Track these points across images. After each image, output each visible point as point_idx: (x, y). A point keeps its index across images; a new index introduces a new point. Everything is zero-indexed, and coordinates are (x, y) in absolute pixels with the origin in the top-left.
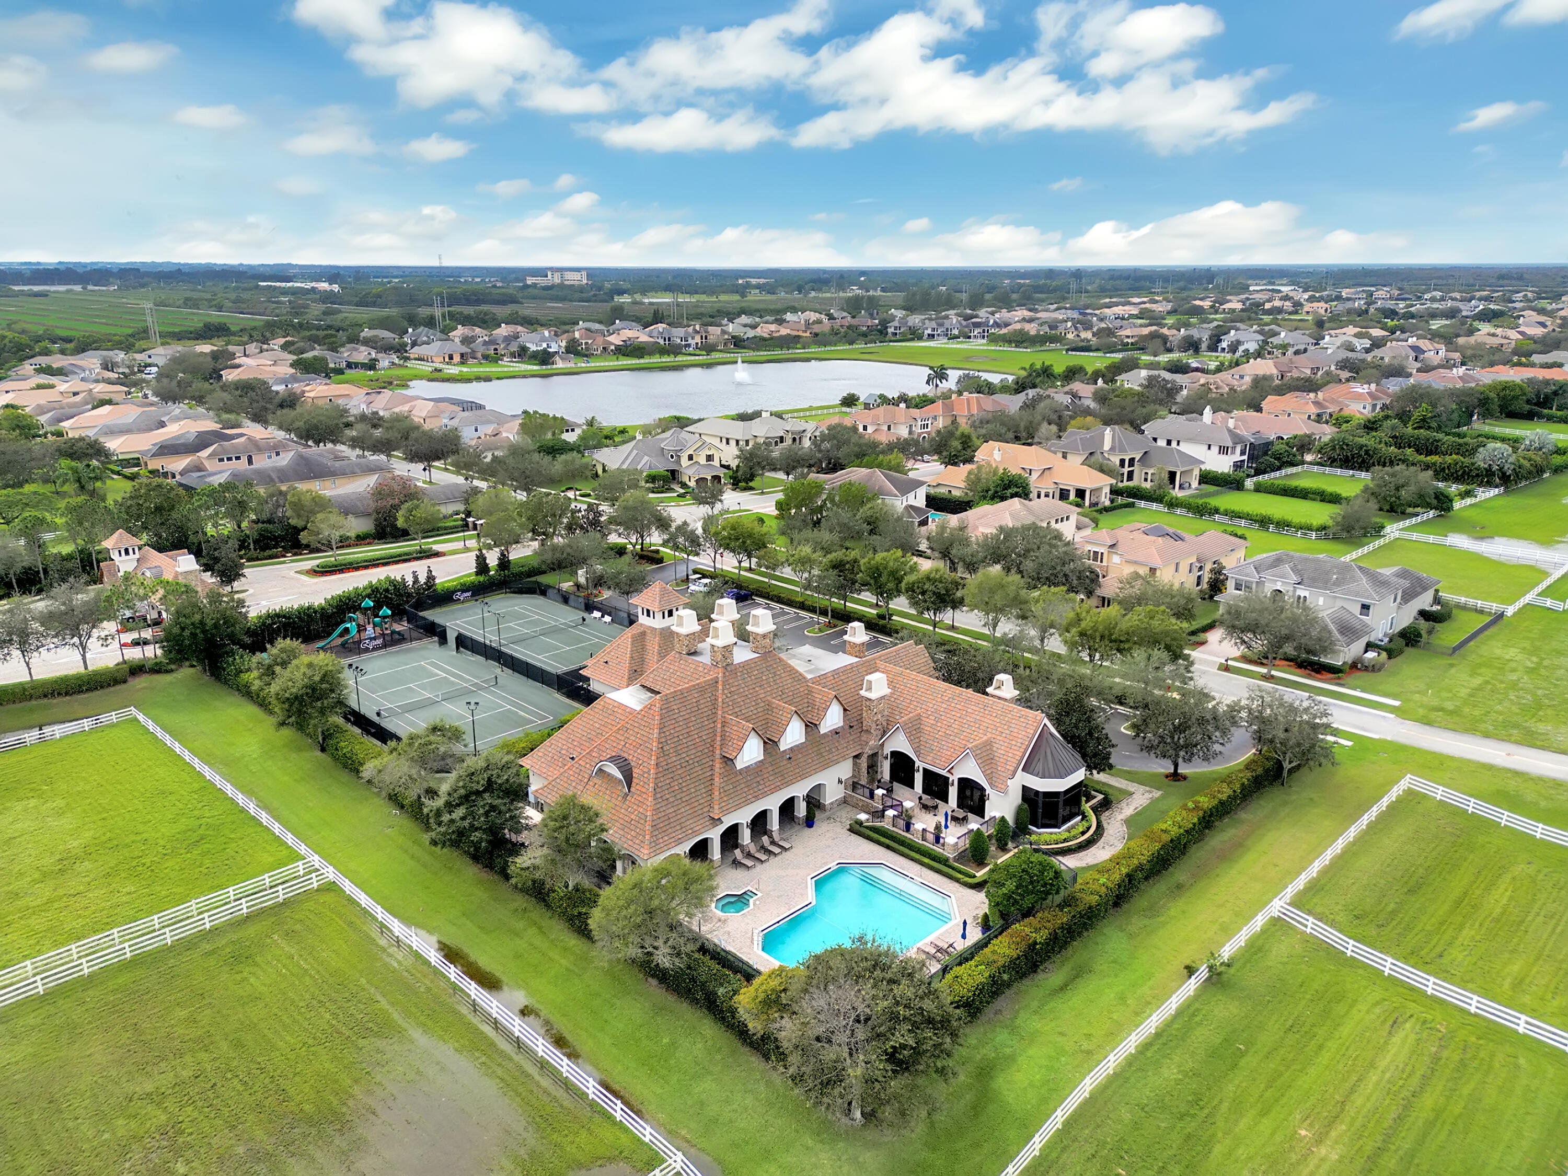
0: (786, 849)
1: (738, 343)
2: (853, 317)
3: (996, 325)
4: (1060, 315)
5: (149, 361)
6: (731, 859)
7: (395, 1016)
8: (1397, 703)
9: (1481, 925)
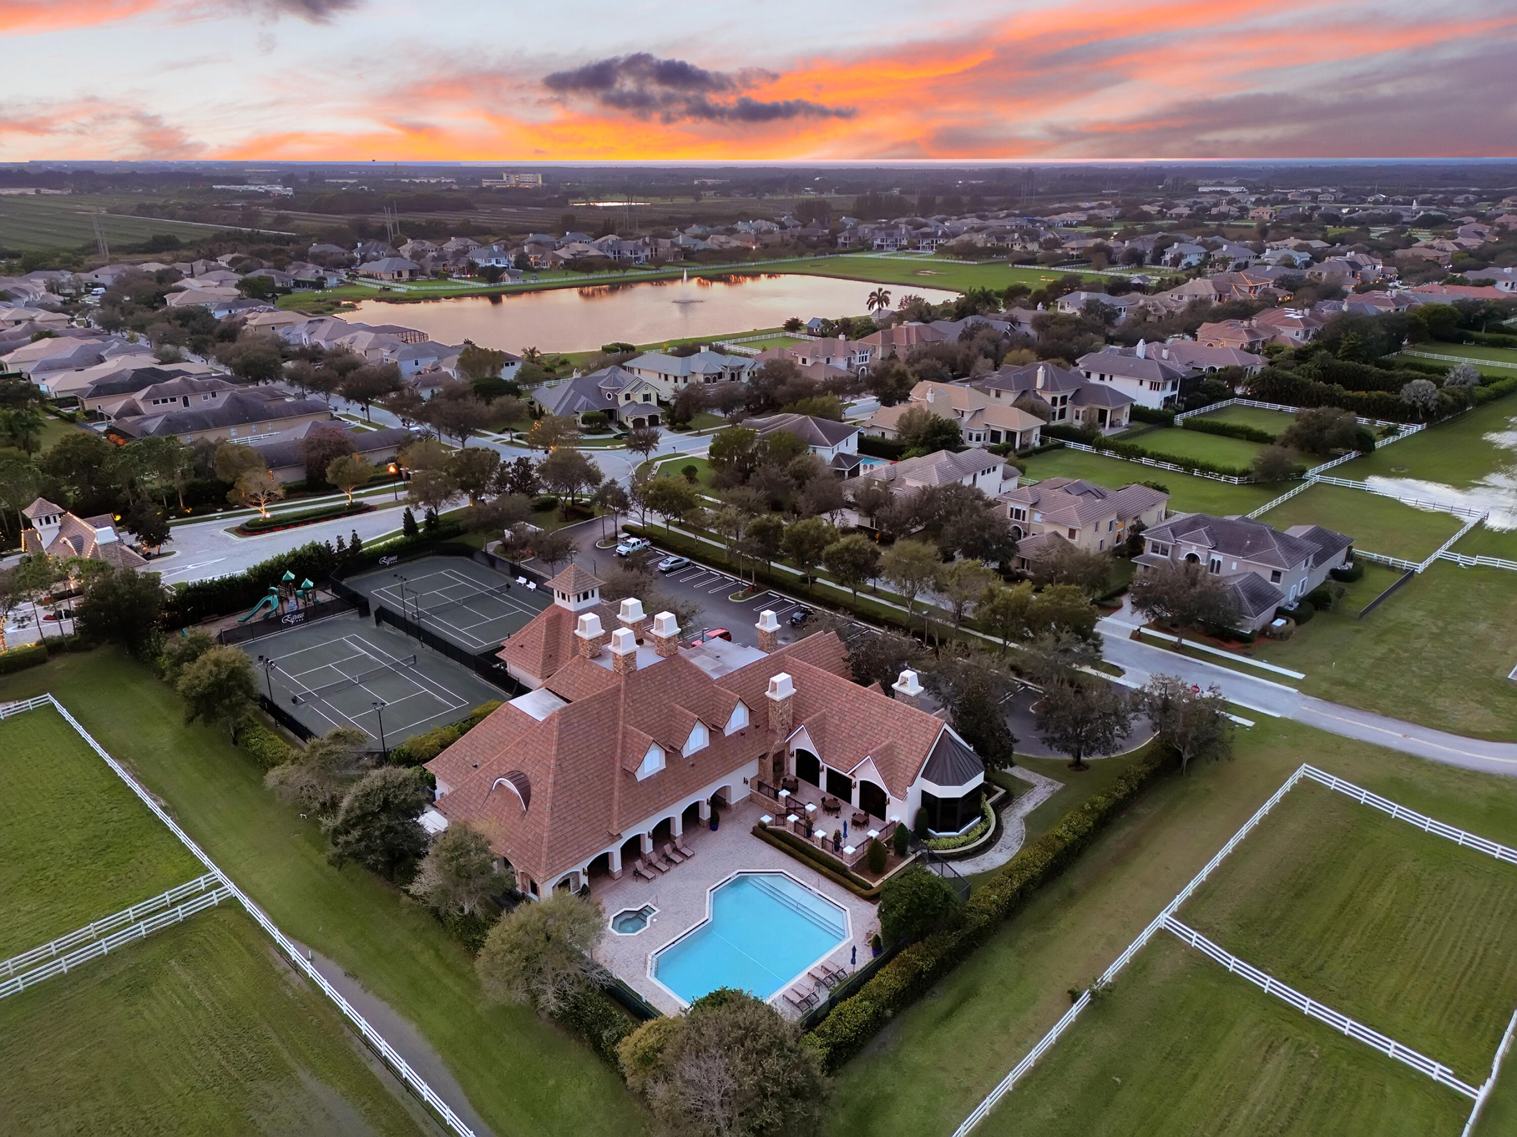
0: (688, 858)
1: (688, 255)
2: (804, 226)
3: (945, 235)
4: (1009, 224)
5: (96, 280)
6: (633, 870)
7: (286, 1055)
8: (1301, 676)
9: (1363, 932)
